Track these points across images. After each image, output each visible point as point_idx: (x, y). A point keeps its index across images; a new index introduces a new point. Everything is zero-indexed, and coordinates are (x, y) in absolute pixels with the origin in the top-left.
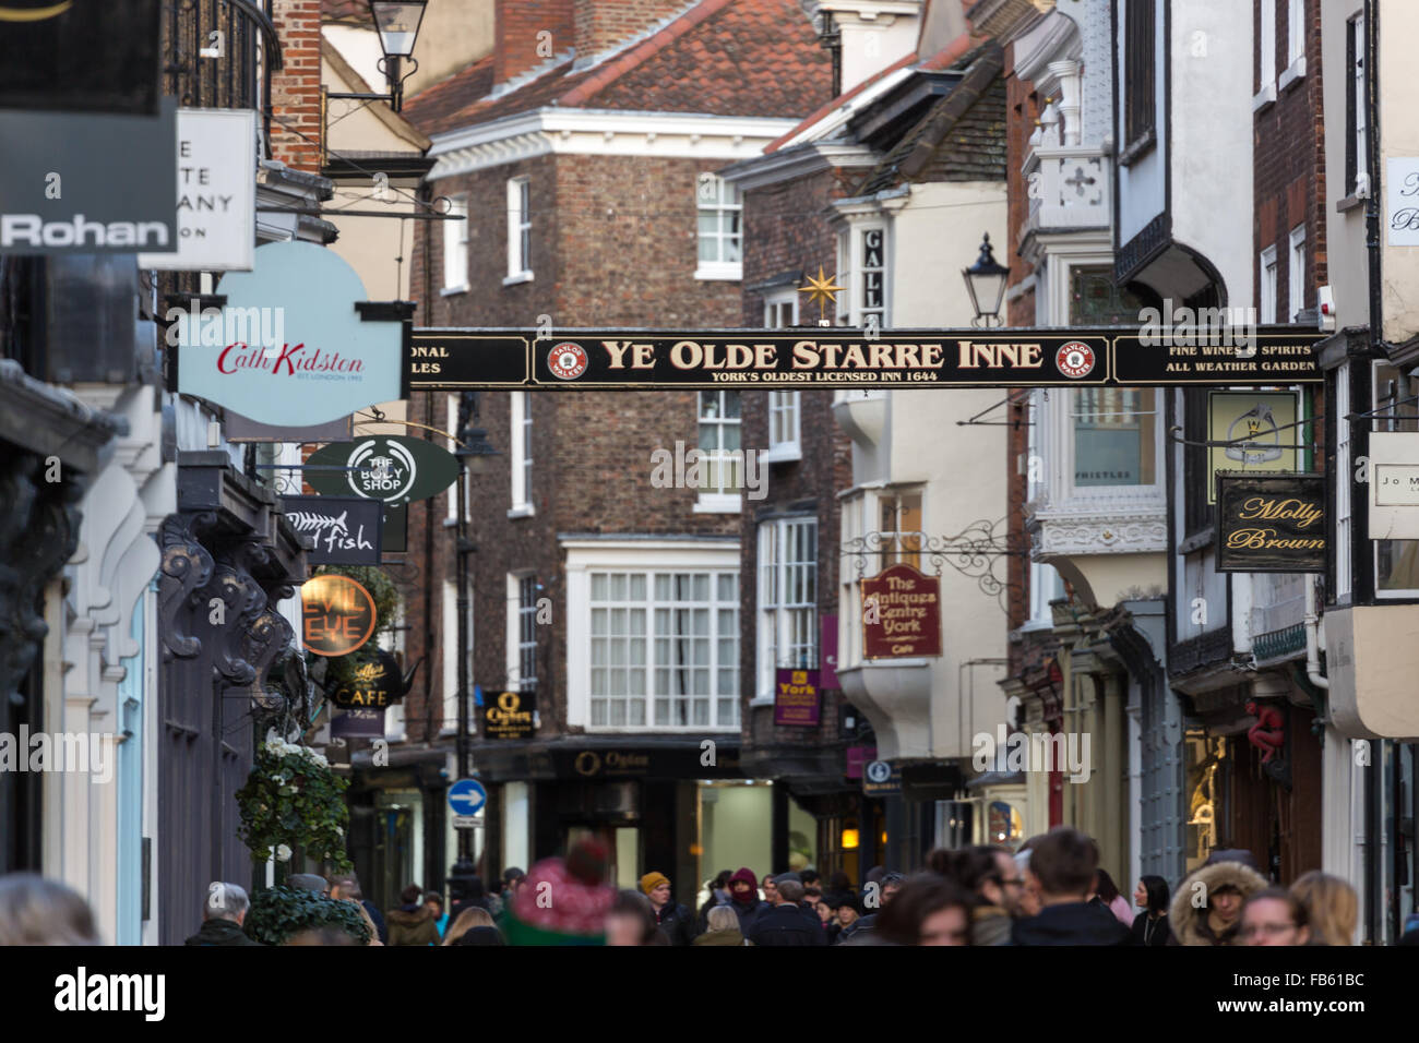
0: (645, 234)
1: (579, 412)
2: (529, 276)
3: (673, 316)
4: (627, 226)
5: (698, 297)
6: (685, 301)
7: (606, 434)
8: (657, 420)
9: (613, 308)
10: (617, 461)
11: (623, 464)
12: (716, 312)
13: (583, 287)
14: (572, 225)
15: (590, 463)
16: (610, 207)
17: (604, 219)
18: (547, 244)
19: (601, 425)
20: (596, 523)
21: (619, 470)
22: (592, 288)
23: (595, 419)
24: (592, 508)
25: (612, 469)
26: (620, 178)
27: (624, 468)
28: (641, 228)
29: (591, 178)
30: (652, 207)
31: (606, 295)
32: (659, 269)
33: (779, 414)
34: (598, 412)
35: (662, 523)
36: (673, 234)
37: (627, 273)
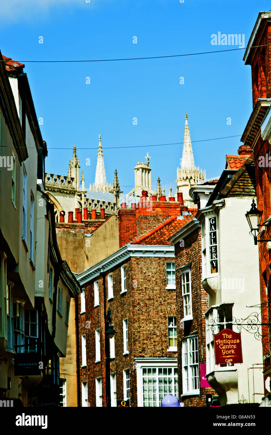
0: (153, 278)
1: (138, 325)
2: (126, 290)
3: (161, 299)
4: (149, 276)
5: (167, 294)
6: (163, 295)
7: (145, 331)
8: (158, 327)
9: (146, 297)
10: (148, 338)
11: (150, 339)
12: (171, 298)
13: (139, 292)
14: (135, 275)
15: (141, 339)
16: (145, 270)
17: (143, 274)
18: (130, 281)
19: (144, 329)
20: (143, 354)
21: (149, 340)
22: (141, 292)
23: (142, 327)
24: (142, 351)
25: (147, 340)
26: (147, 263)
27: (150, 340)
28: (153, 276)
29: (140, 263)
30: (155, 270)
31: (144, 294)
32: (157, 287)
33: (186, 307)
34: (143, 325)
35: (160, 354)
36: (160, 277)
37: (149, 288)
